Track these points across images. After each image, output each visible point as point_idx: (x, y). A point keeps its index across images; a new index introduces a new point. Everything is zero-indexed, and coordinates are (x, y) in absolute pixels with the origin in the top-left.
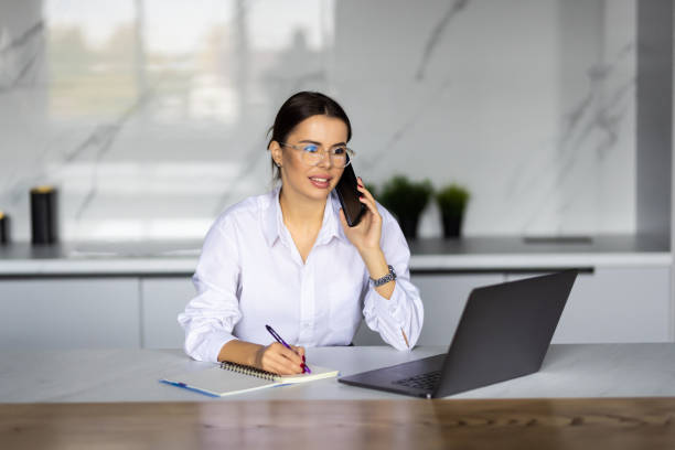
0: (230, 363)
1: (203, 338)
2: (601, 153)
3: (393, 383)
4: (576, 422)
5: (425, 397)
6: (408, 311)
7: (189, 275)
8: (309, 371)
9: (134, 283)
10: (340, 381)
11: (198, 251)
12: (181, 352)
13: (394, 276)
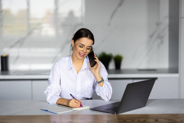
0: (60, 104)
1: (52, 97)
2: (159, 46)
3: (105, 110)
4: (156, 121)
5: (114, 114)
6: (108, 90)
7: (47, 80)
8: (82, 107)
9: (30, 82)
10: (90, 109)
11: (49, 73)
12: (46, 101)
13: (103, 80)
